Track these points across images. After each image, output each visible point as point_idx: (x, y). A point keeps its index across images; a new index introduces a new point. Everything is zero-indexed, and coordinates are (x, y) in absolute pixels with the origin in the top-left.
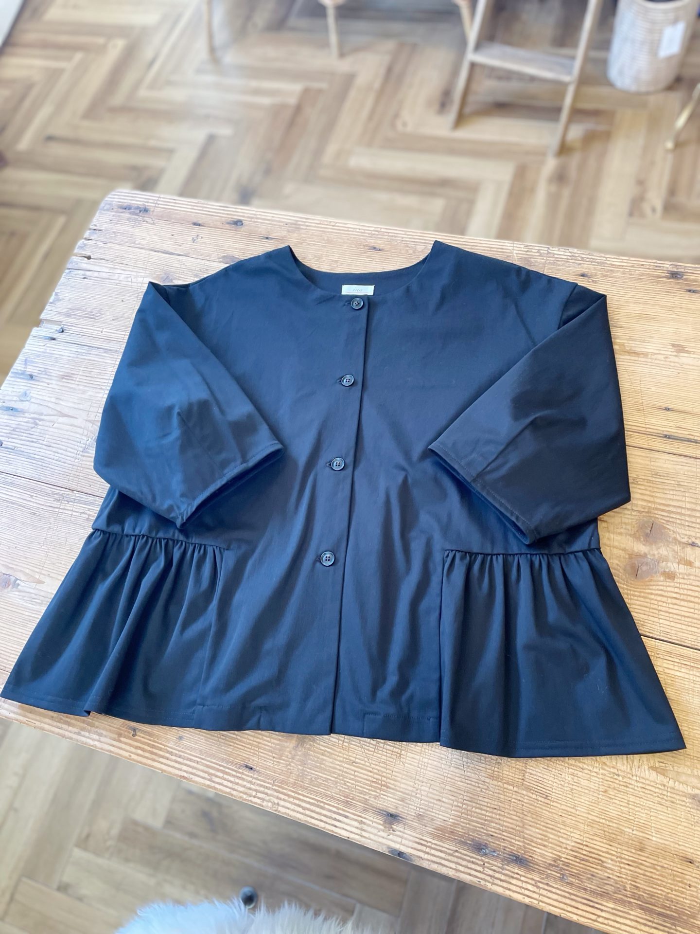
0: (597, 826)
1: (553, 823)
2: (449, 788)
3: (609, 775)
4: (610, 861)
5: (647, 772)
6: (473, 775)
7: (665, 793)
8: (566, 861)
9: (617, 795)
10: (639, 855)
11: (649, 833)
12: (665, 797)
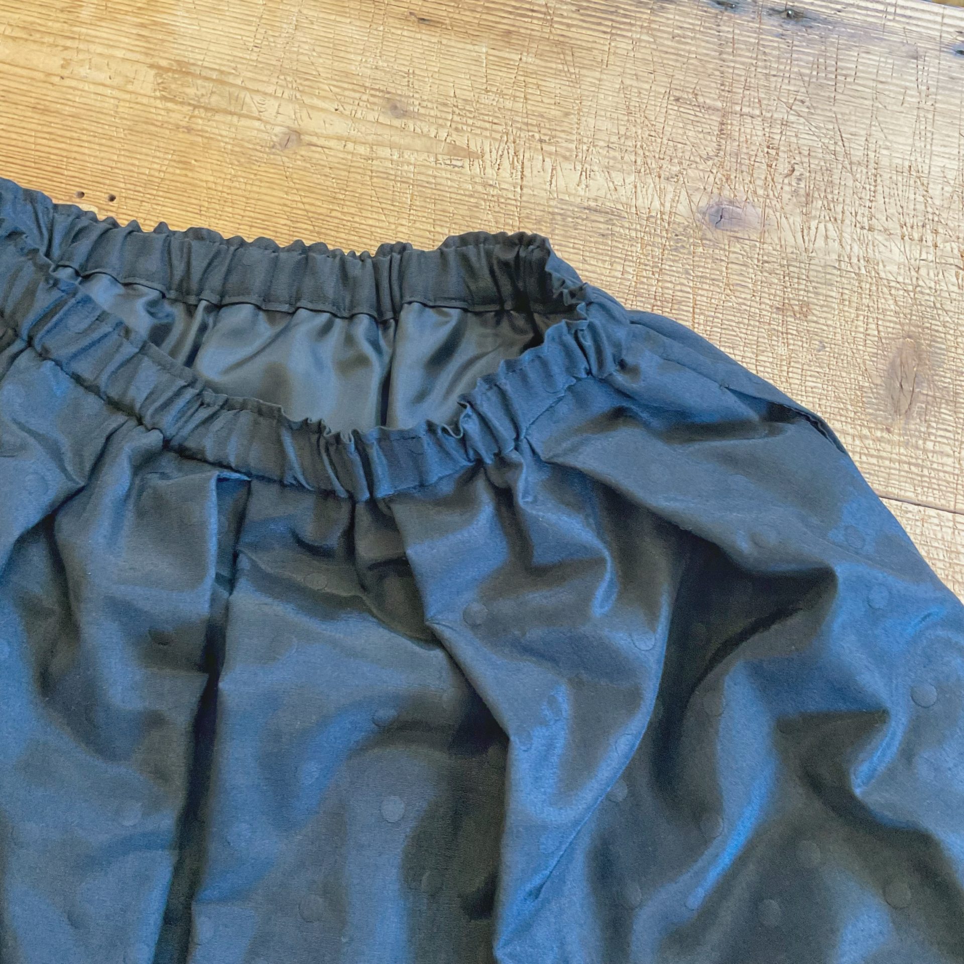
0: (586, 62)
1: (665, 62)
2: (866, 102)
3: (559, 140)
4: (565, 14)
5: (487, 149)
6: (822, 125)
7: (456, 118)
8: (642, 10)
9: (547, 110)
10: (514, 26)
11: (491, 58)
12: (457, 111)
